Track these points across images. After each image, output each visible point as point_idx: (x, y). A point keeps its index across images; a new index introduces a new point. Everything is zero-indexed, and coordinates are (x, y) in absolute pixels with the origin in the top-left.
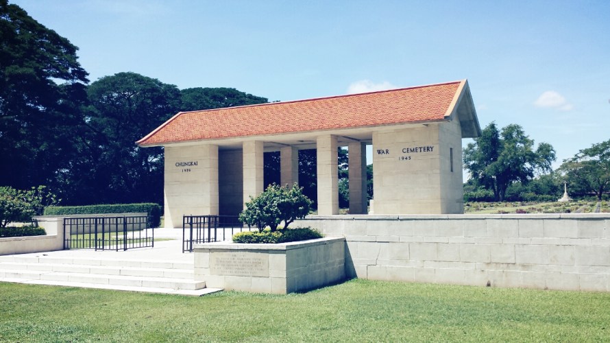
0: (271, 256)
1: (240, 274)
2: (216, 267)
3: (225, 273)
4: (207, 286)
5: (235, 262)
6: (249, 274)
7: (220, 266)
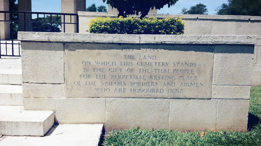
0: (218, 57)
1: (142, 94)
2: (83, 81)
3: (107, 94)
4: (59, 119)
5: (132, 70)
6: (165, 94)
7: (93, 79)
